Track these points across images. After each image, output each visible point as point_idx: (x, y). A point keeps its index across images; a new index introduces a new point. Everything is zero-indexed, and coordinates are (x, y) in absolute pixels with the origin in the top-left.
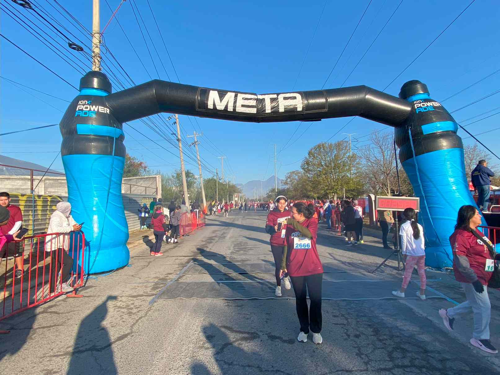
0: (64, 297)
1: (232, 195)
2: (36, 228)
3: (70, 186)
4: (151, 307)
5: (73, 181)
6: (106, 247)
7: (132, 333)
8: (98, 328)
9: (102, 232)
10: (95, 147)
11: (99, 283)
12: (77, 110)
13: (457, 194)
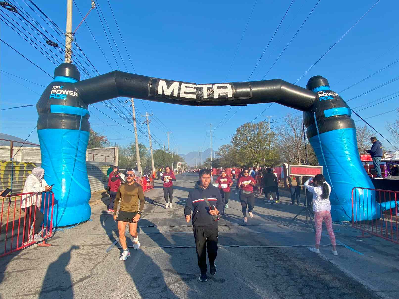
0: (35, 245)
1: (176, 164)
2: (13, 189)
3: (43, 154)
4: (108, 254)
5: (46, 151)
6: (72, 205)
7: (91, 275)
8: (63, 271)
9: (69, 192)
10: (65, 123)
11: (65, 234)
12: (51, 93)
13: (352, 164)
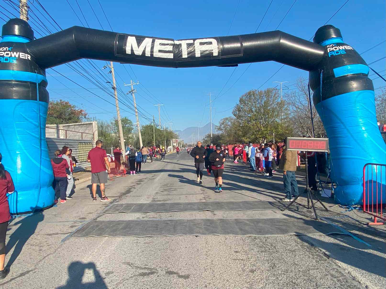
1: (170, 141)
7: (35, 269)
13: (366, 135)
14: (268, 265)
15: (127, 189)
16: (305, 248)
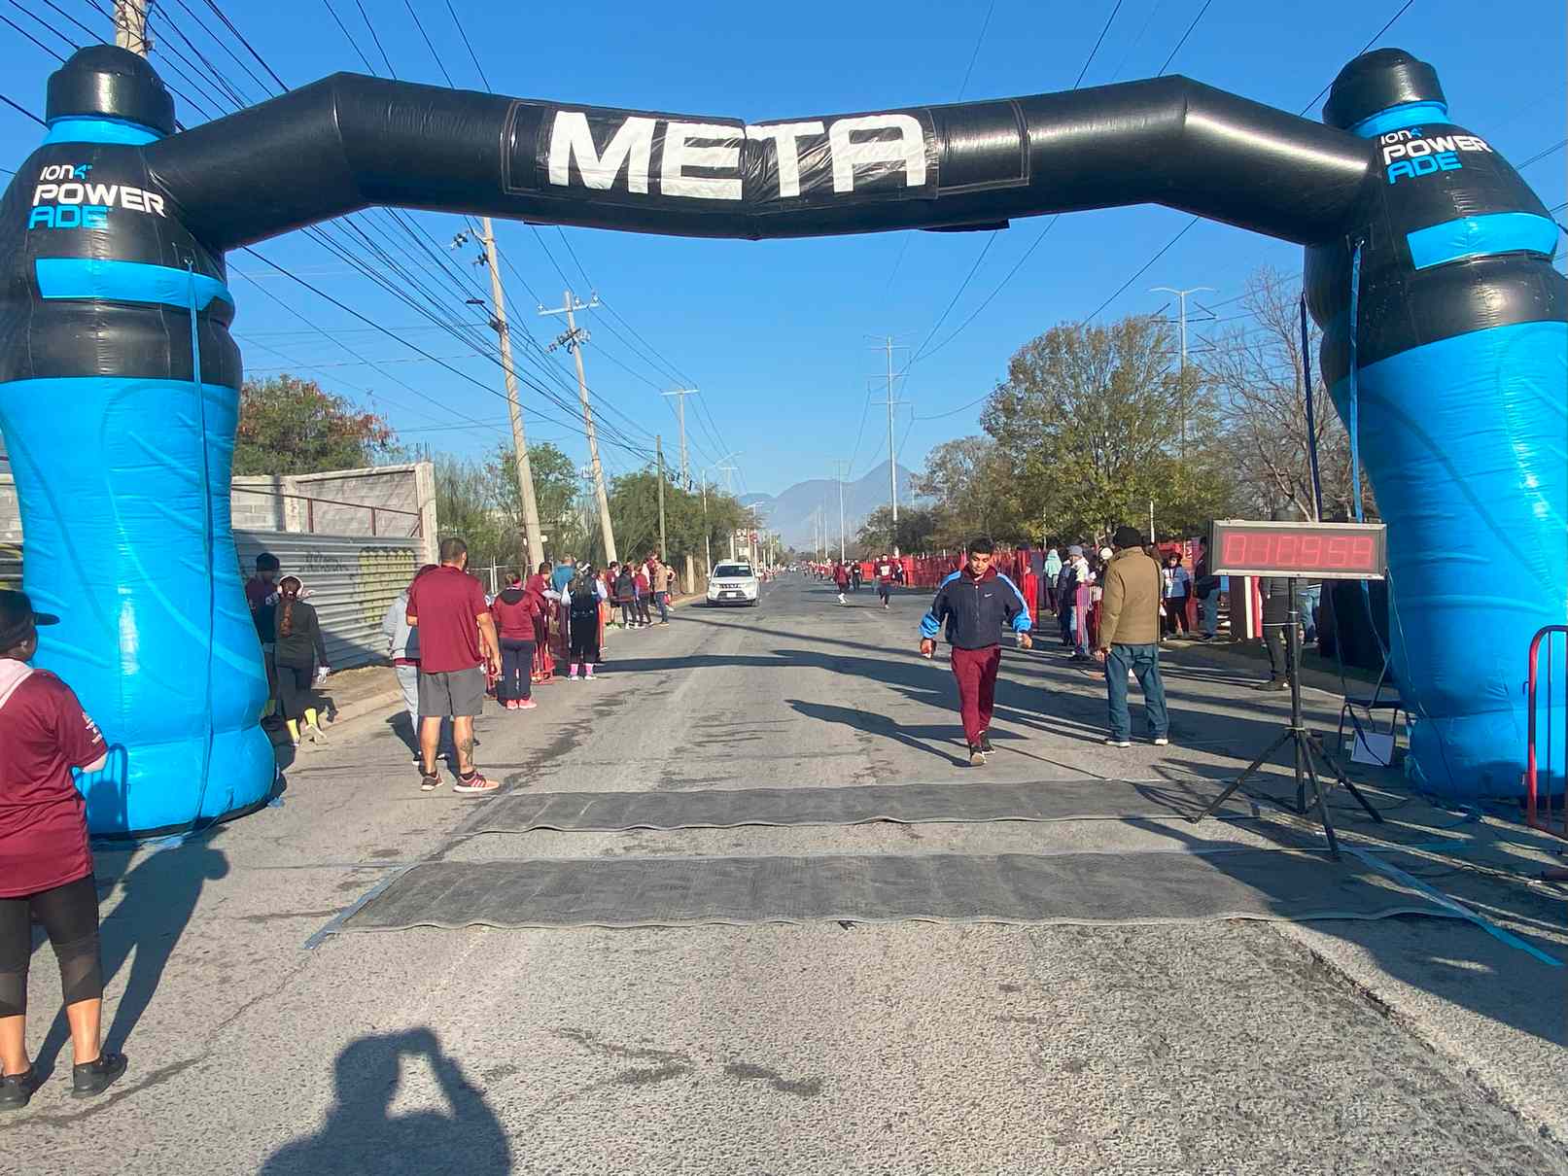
1: (725, 538)
3: (25, 506)
4: (308, 959)
5: (38, 485)
7: (207, 1055)
10: (108, 345)
12: (35, 202)
13: (1543, 506)
14: (1140, 1041)
15: (556, 734)
16: (1289, 974)
